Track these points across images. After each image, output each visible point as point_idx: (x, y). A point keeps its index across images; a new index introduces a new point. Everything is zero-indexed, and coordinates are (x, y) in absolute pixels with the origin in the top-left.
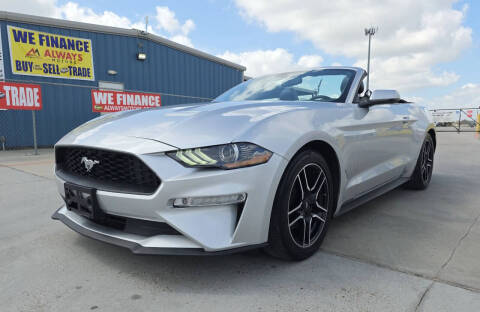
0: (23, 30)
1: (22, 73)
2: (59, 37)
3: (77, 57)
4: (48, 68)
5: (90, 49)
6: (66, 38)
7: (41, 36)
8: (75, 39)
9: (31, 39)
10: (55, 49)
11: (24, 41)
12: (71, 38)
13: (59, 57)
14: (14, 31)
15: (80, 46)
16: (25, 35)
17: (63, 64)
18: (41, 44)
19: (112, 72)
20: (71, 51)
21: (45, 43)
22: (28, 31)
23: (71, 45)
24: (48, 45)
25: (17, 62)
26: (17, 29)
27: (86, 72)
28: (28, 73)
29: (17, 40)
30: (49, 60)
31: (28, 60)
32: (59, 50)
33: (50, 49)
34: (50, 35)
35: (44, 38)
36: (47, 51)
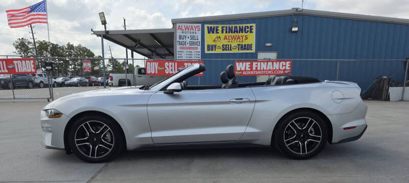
0: (213, 26)
1: (210, 52)
2: (234, 26)
3: (244, 38)
4: (225, 47)
5: (254, 30)
6: (238, 26)
7: (222, 27)
8: (244, 25)
9: (217, 30)
10: (231, 34)
11: (213, 33)
12: (241, 25)
13: (232, 39)
14: (208, 27)
15: (247, 30)
16: (214, 29)
17: (234, 44)
18: (222, 32)
19: (269, 45)
20: (241, 34)
21: (224, 31)
22: (215, 26)
23: (241, 30)
24: (226, 32)
25: (208, 45)
26: (210, 26)
27: (249, 47)
28: (214, 52)
29: (209, 32)
30: (226, 42)
31: (214, 43)
32: (233, 34)
33: (228, 34)
34: (228, 26)
35: (224, 28)
36: (226, 36)
